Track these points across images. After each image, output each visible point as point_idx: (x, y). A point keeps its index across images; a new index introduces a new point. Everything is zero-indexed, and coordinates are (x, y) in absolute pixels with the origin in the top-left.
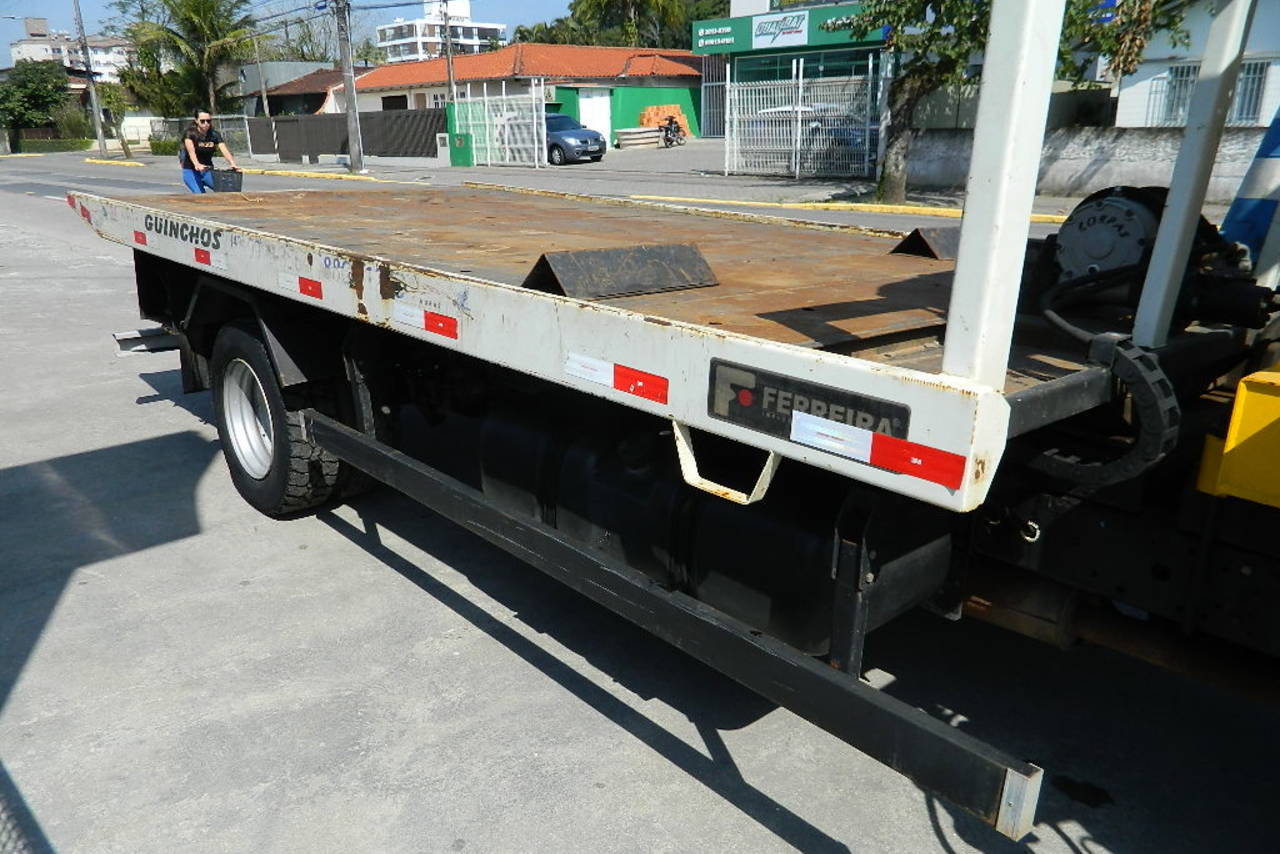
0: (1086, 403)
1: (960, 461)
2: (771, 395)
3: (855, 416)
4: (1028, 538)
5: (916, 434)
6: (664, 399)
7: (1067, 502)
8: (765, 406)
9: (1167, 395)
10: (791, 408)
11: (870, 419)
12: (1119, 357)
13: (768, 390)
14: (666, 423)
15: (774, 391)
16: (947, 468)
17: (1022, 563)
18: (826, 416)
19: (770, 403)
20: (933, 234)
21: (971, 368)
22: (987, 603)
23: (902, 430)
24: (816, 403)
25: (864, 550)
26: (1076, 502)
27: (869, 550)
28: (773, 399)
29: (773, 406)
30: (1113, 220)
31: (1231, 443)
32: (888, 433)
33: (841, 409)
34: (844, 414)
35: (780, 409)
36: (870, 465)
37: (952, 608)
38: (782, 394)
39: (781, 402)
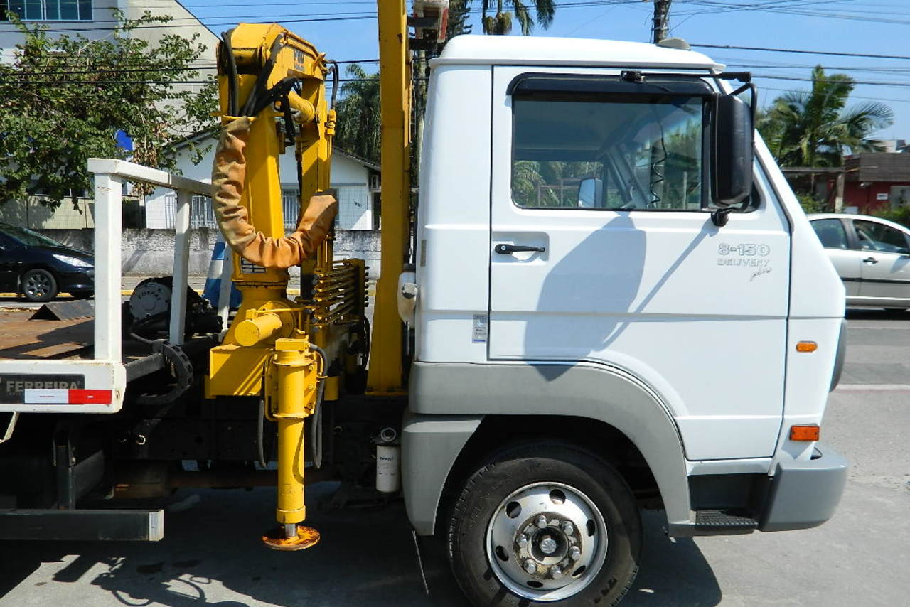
0: (155, 368)
1: (110, 392)
2: (11, 384)
3: (58, 384)
4: (141, 444)
5: (89, 385)
7: (155, 421)
8: (8, 390)
9: (186, 361)
10: (24, 388)
11: (66, 384)
12: (164, 348)
13: (8, 383)
15: (12, 382)
16: (105, 396)
17: (140, 457)
18: (43, 388)
19: (11, 388)
20: (55, 307)
21: (108, 355)
22: (126, 485)
23: (82, 385)
24: (37, 383)
25: (69, 446)
26: (159, 420)
27: (72, 447)
28: (12, 386)
29: (13, 390)
30: (153, 293)
31: (212, 376)
32: (76, 388)
33: (51, 383)
34: (53, 385)
35: (17, 390)
36: (69, 404)
37: (108, 493)
38: (18, 383)
39: (17, 387)
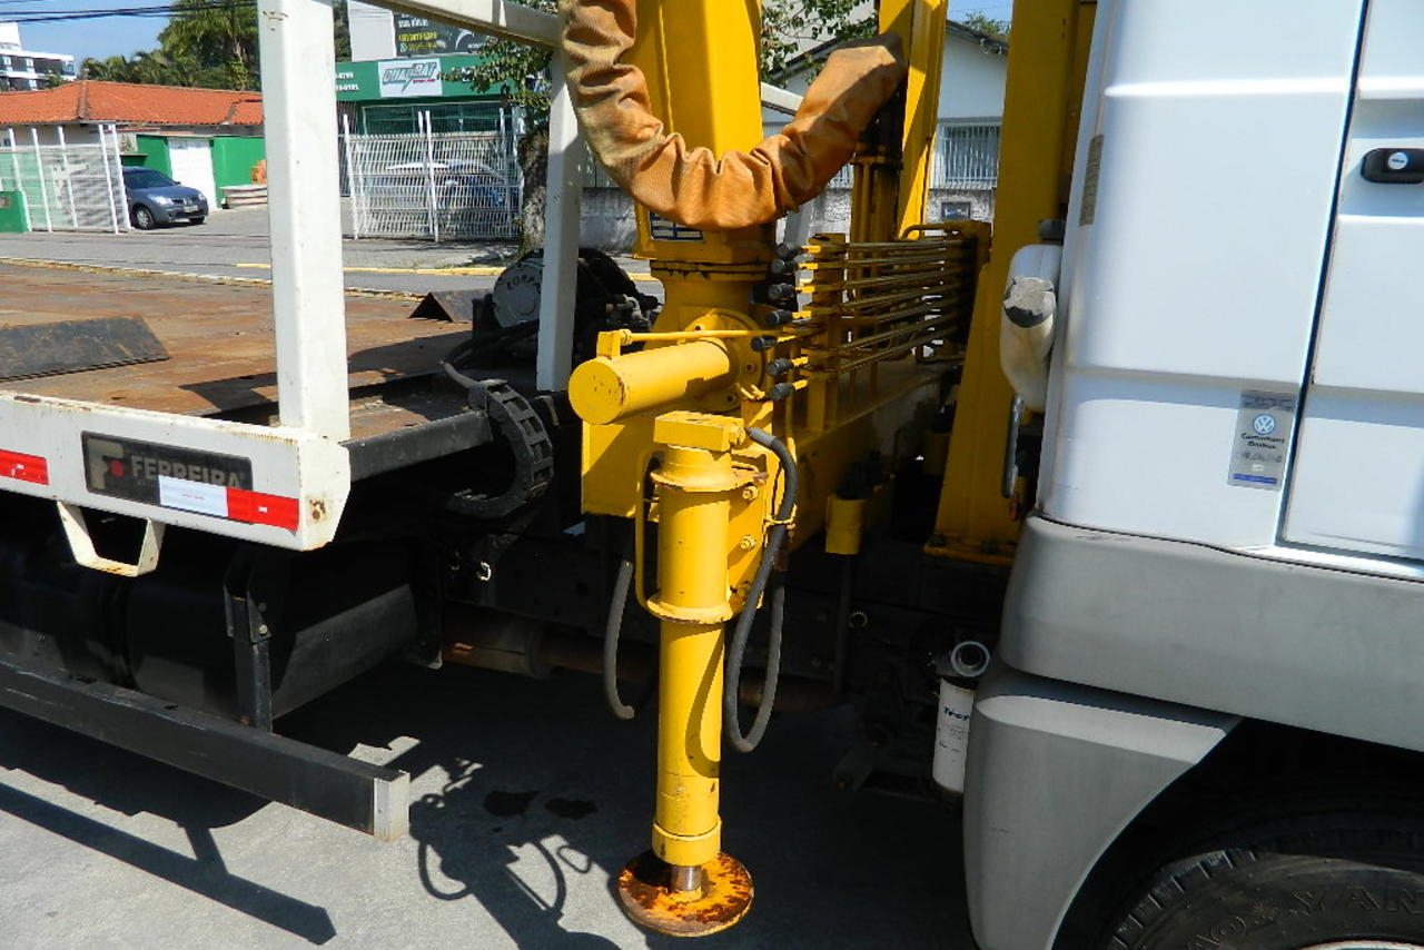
0: (464, 444)
1: (295, 503)
3: (210, 474)
4: (483, 578)
5: (259, 485)
6: (44, 480)
7: (508, 539)
8: (136, 475)
10: (156, 473)
11: (222, 474)
12: (490, 401)
13: (135, 459)
14: (49, 506)
15: (140, 459)
16: (285, 512)
17: (483, 603)
18: (187, 478)
19: (139, 472)
20: (448, 298)
21: (301, 418)
22: (469, 648)
23: (247, 482)
24: (177, 466)
25: (250, 603)
26: (515, 537)
27: (257, 604)
28: (140, 467)
29: (141, 473)
31: (586, 467)
32: (238, 487)
33: (198, 469)
34: (201, 473)
35: (149, 477)
36: (228, 518)
37: (433, 658)
38: (148, 461)
39: (148, 469)
